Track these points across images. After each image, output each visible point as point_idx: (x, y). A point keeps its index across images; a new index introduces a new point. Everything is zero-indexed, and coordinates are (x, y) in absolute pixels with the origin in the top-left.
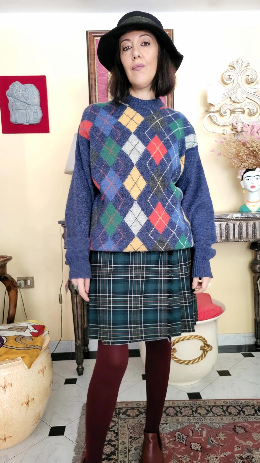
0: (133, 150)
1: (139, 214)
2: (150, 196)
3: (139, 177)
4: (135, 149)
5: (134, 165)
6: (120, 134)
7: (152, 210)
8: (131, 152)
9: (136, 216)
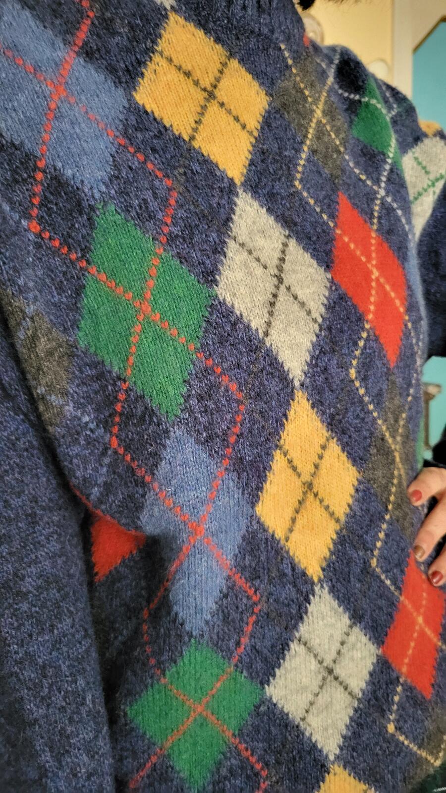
0: (275, 296)
1: (342, 643)
2: (379, 539)
3: (324, 447)
4: (283, 288)
5: (293, 388)
6: (175, 194)
7: (392, 603)
8: (271, 314)
9: (328, 662)
